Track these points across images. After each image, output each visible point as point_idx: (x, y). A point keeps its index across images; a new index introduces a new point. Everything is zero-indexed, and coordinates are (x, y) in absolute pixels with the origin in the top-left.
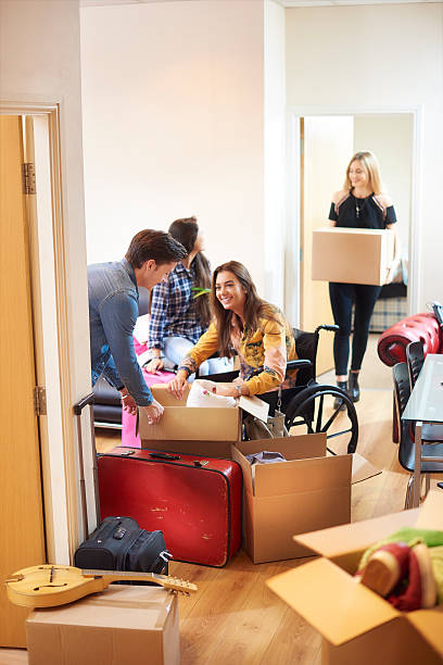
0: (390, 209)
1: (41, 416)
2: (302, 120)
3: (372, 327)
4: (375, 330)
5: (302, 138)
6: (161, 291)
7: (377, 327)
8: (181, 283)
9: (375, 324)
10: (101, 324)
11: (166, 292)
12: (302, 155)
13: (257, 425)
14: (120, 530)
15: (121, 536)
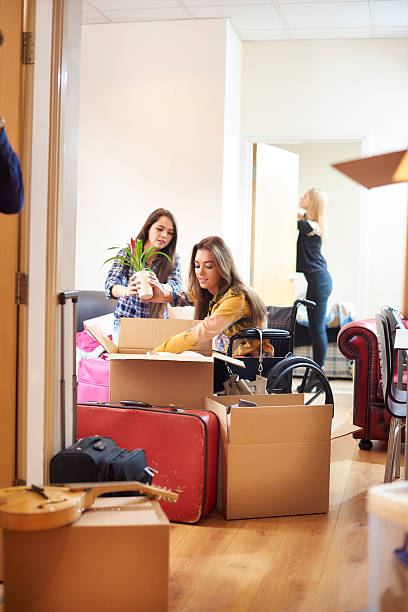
1: (22, 306)
2: (255, 146)
5: (255, 164)
12: (254, 180)
13: (238, 387)
14: (99, 443)
15: (102, 448)
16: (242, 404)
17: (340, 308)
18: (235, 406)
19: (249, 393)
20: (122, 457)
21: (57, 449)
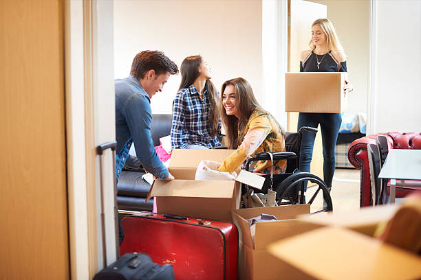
0: (343, 64)
3: (337, 164)
4: (339, 166)
5: (289, 15)
6: (178, 107)
7: (340, 164)
8: (194, 103)
9: (339, 162)
10: (126, 124)
11: (182, 108)
12: (289, 28)
13: (253, 200)
14: (135, 261)
15: (136, 266)
16: (264, 218)
17: (360, 118)
18: (258, 219)
19: (261, 205)
20: (153, 272)
21: (101, 267)
